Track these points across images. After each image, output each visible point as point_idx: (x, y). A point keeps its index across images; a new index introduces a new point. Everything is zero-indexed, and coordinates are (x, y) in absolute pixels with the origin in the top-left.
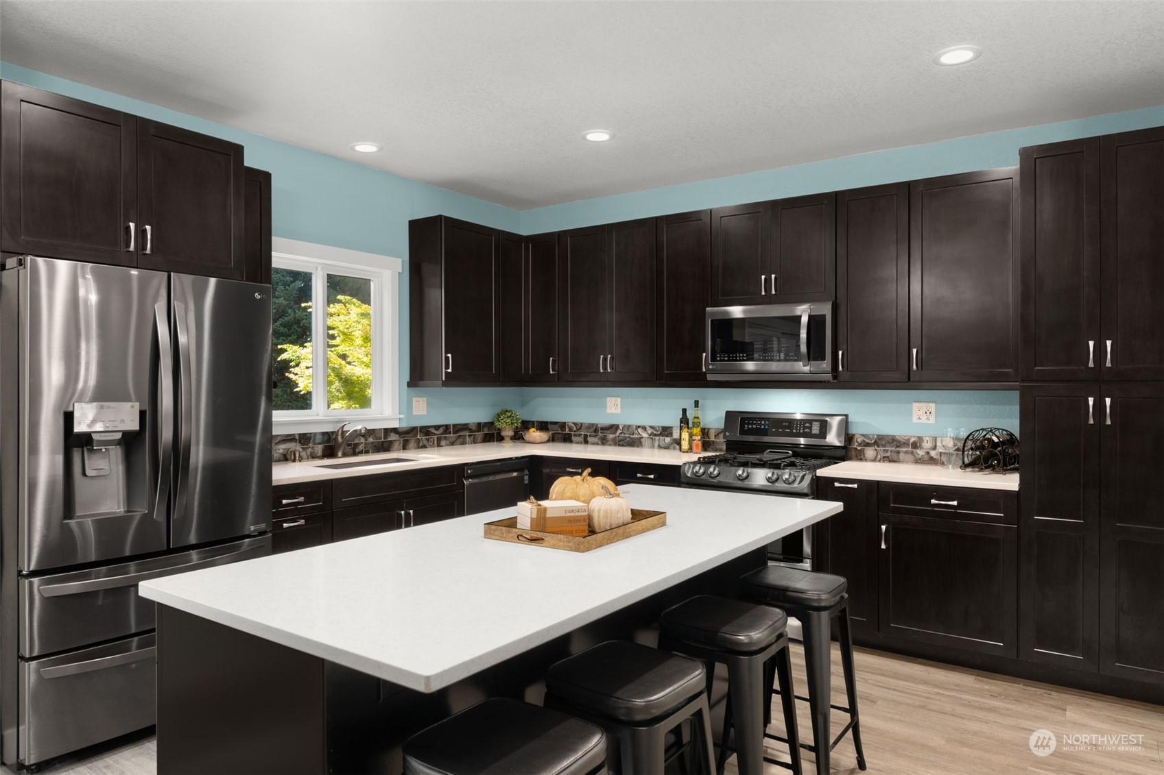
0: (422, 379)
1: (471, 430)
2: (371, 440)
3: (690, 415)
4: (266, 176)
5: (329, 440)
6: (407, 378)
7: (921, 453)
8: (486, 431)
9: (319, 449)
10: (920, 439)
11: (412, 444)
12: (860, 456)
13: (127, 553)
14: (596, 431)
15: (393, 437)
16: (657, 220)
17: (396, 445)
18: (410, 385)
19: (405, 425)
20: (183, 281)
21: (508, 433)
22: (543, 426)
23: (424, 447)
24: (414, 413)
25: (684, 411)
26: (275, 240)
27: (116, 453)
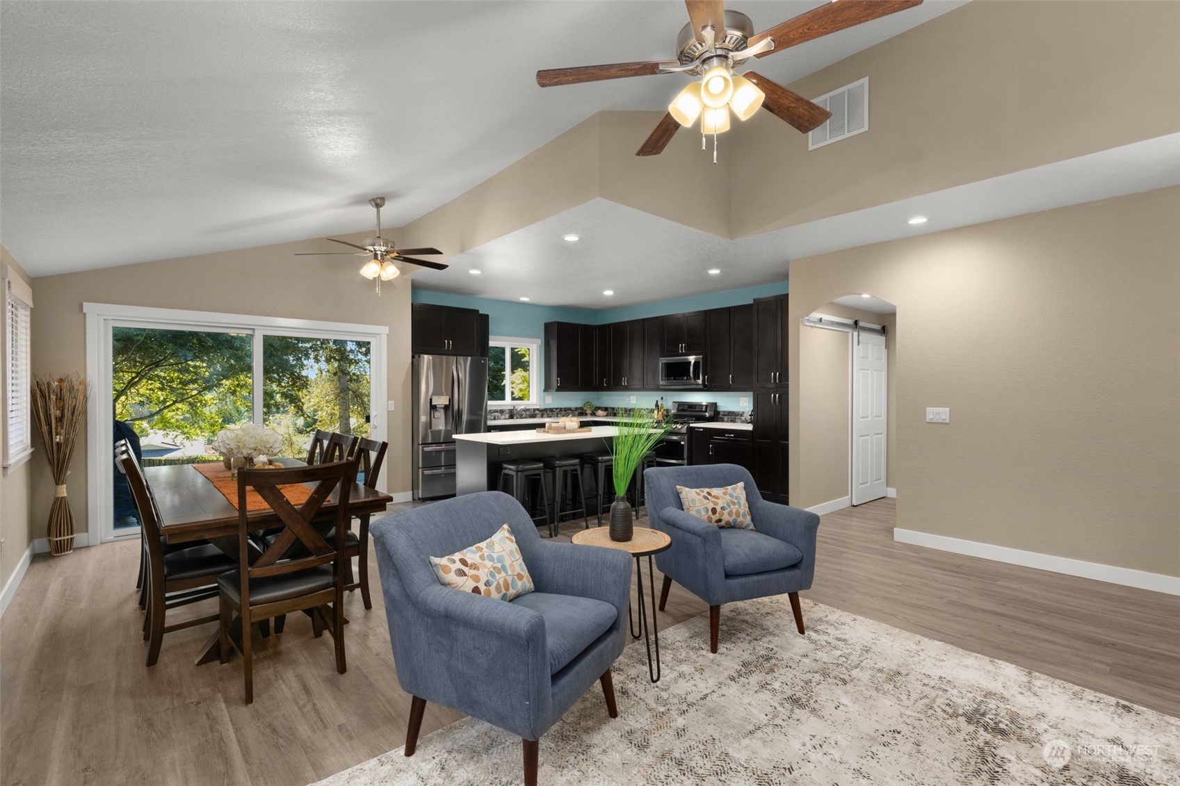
0: (550, 388)
1: (572, 410)
2: (528, 413)
3: (659, 404)
4: (487, 316)
5: (511, 412)
6: (543, 387)
7: (743, 418)
8: (580, 411)
9: (507, 416)
10: (743, 413)
11: (545, 415)
12: (722, 421)
13: (441, 441)
14: (626, 411)
15: (537, 412)
16: (644, 320)
17: (538, 415)
18: (544, 391)
19: (542, 407)
20: (461, 359)
21: (589, 412)
22: (606, 409)
23: (551, 417)
24: (546, 402)
25: (657, 401)
26: (490, 336)
27: (442, 411)
